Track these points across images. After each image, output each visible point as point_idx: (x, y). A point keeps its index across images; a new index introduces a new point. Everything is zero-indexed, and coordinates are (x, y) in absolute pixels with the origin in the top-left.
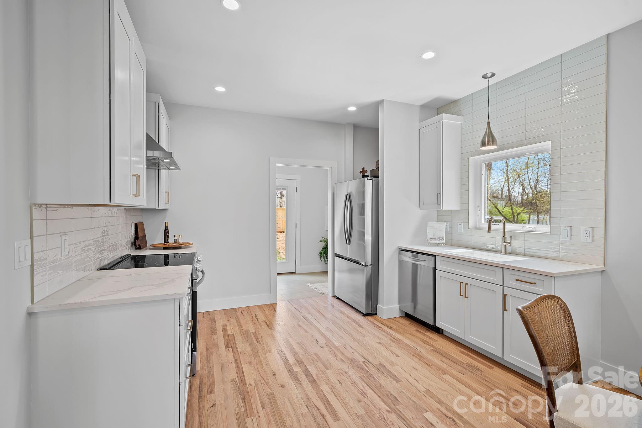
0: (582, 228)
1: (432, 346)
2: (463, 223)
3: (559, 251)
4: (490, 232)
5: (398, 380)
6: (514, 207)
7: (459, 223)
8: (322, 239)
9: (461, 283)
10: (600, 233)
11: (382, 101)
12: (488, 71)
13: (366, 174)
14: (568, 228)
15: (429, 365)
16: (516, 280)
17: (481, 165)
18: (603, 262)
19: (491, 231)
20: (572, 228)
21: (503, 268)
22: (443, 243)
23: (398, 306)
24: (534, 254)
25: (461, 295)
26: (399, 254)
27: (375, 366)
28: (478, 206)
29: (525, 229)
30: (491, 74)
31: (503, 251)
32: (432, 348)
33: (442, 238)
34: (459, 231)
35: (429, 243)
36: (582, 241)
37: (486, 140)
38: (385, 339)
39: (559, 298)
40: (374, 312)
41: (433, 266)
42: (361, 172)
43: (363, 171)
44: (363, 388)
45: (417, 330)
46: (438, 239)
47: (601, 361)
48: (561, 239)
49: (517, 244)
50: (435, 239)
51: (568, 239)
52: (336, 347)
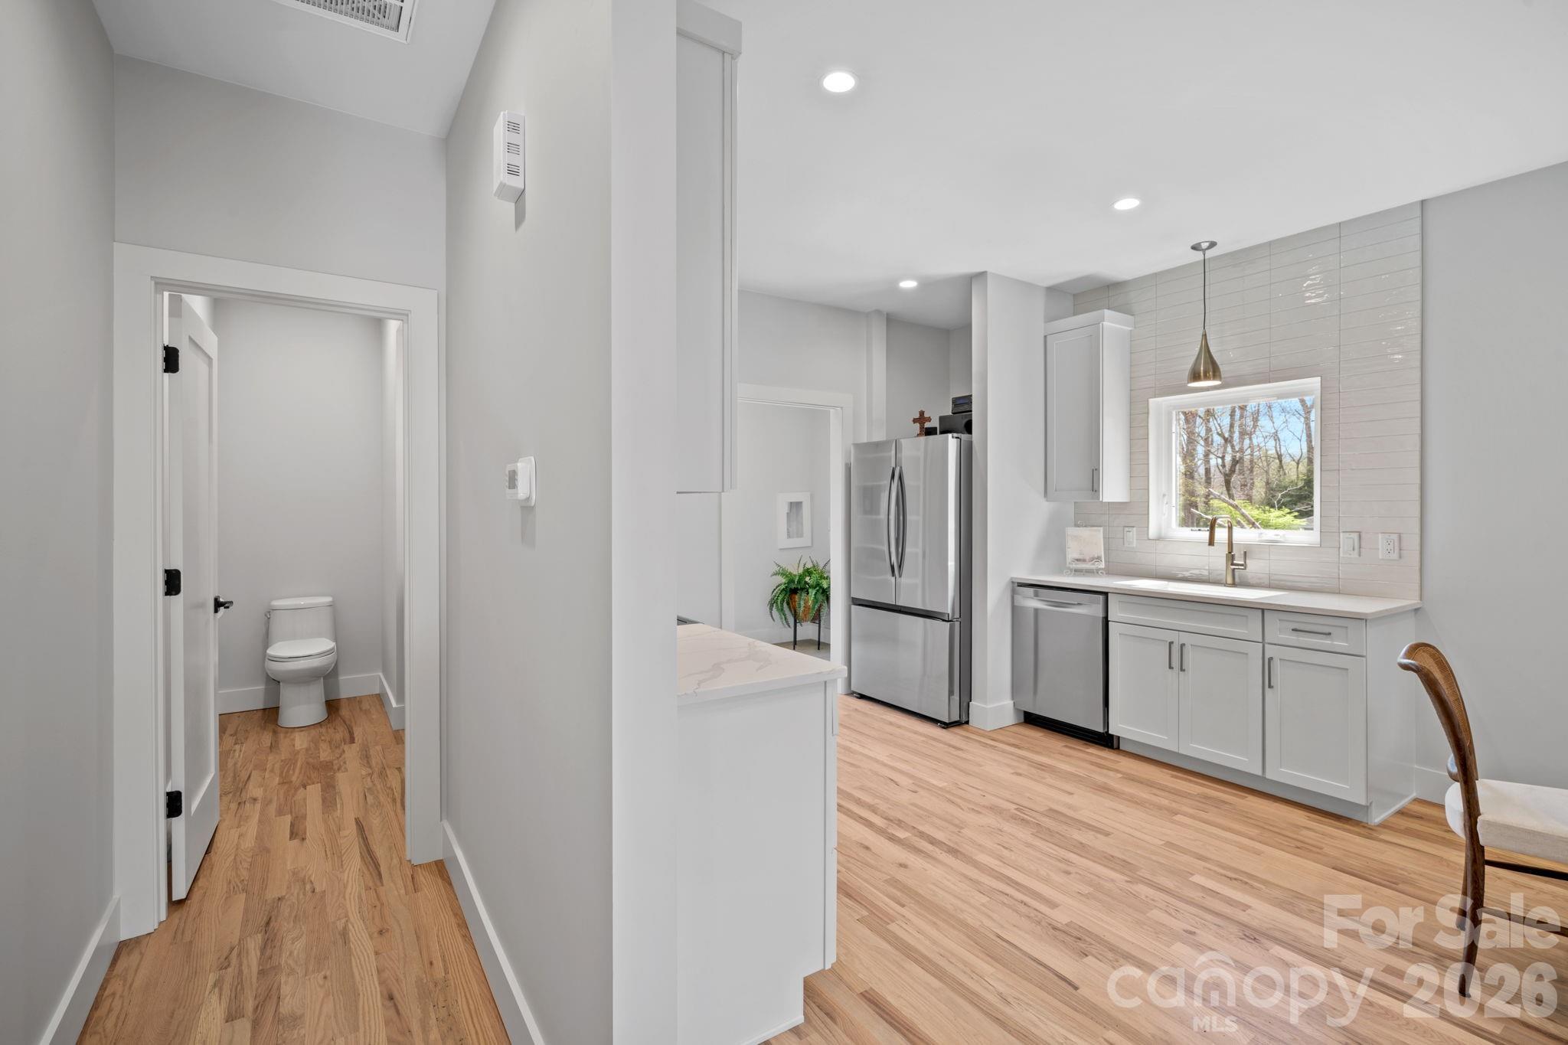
0: (1380, 536)
1: (1117, 771)
3: (1337, 578)
5: (1107, 834)
7: (1127, 529)
8: (777, 569)
9: (1171, 643)
10: (1412, 543)
11: (982, 275)
12: (1204, 239)
13: (927, 425)
14: (1355, 536)
15: (1136, 803)
16: (1293, 630)
17: (1169, 414)
18: (1417, 593)
20: (1363, 535)
21: (1263, 610)
22: (1100, 569)
23: (1012, 702)
24: (1290, 583)
25: (1171, 667)
26: (1014, 592)
27: (1042, 814)
28: (1164, 495)
29: (1265, 538)
30: (1207, 244)
31: (1230, 580)
32: (1120, 775)
33: (1099, 558)
34: (1126, 545)
35: (1071, 570)
36: (1380, 557)
37: (1202, 369)
38: (1023, 767)
39: (1434, 648)
40: (964, 719)
41: (1101, 614)
42: (915, 421)
43: (921, 419)
44: (1055, 853)
45: (1066, 746)
46: (1089, 562)
47: (1416, 766)
48: (1341, 555)
49: (1255, 567)
50: (1084, 561)
51: (1355, 554)
52: (940, 788)
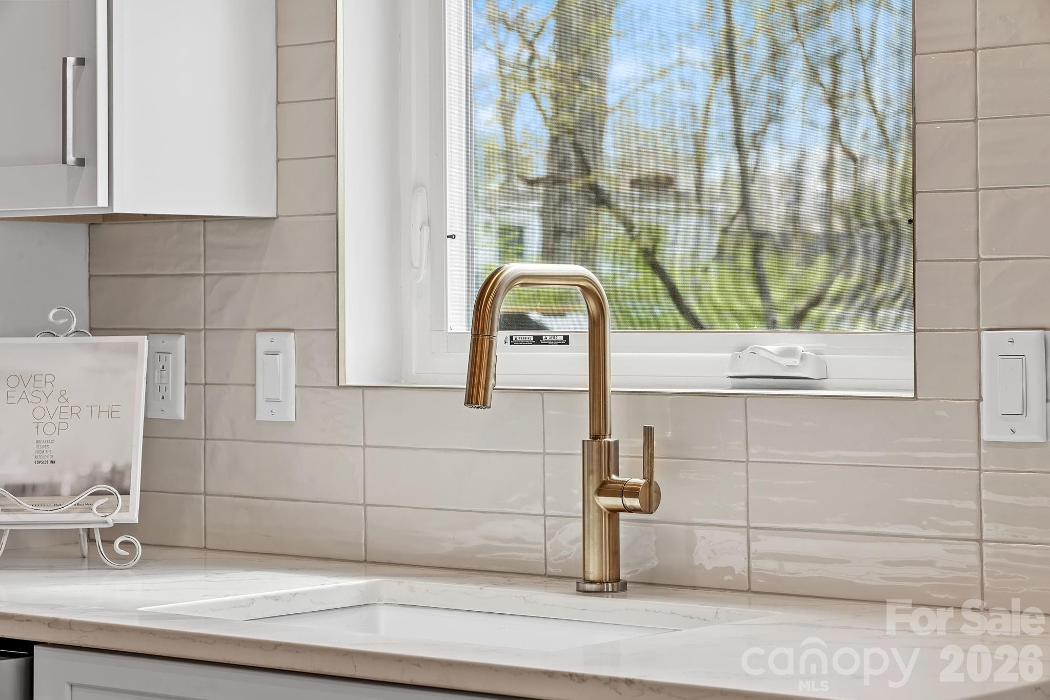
2: (292, 334)
3: (973, 535)
4: (485, 405)
6: (772, 262)
19: (495, 398)
22: (120, 528)
24: (805, 570)
33: (117, 484)
46: (75, 494)
